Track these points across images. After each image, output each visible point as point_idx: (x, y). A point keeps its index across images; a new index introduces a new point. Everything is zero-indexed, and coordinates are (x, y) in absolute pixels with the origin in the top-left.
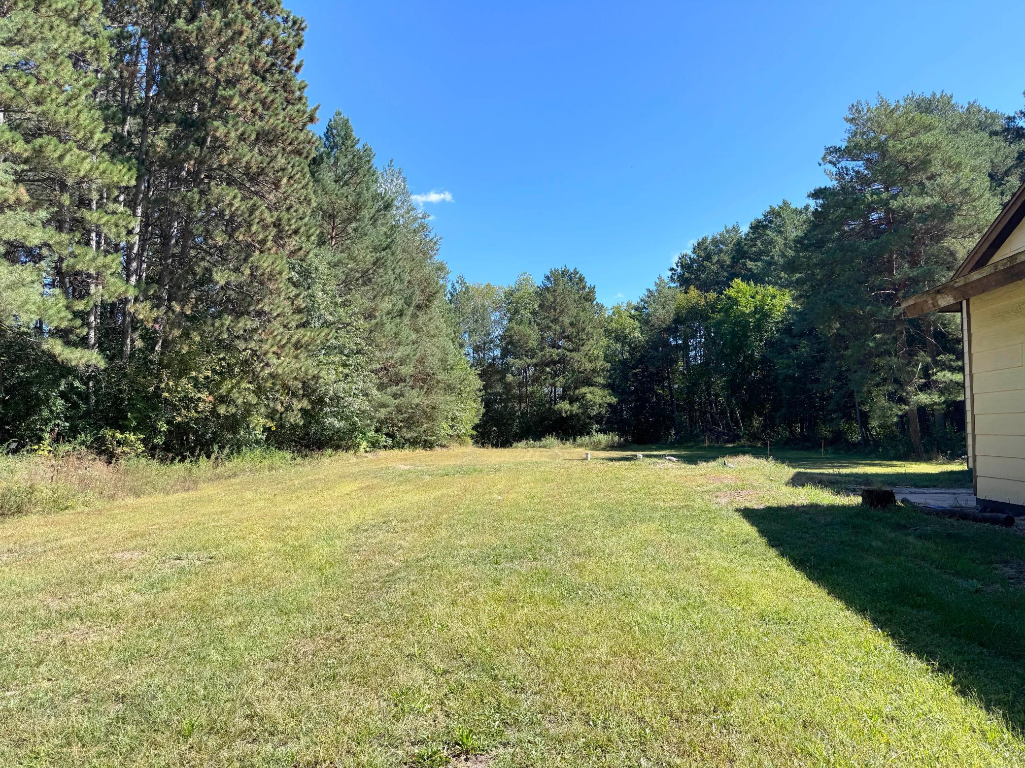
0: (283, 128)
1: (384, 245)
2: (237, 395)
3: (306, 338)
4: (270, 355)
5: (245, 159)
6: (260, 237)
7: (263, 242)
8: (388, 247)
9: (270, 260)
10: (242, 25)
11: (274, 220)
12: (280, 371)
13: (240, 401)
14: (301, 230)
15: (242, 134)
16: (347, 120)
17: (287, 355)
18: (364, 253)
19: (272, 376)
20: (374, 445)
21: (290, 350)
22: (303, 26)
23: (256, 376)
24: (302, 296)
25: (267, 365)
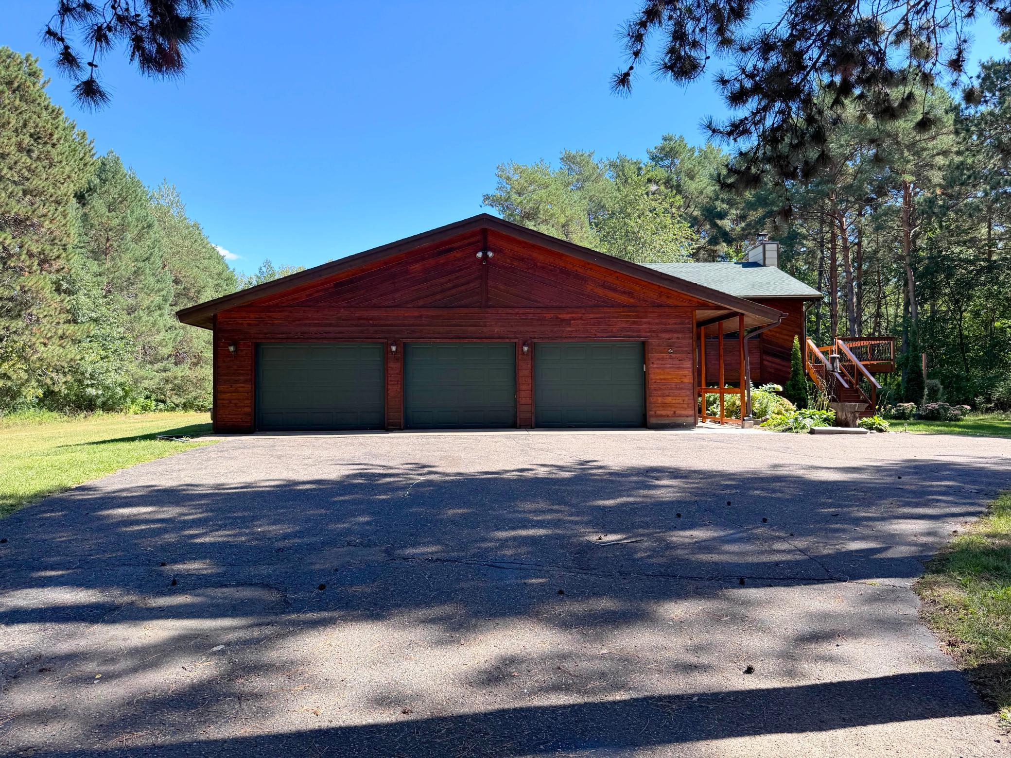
0: (43, 187)
1: (144, 258)
2: (12, 373)
3: (70, 331)
4: (37, 345)
5: (15, 210)
6: (28, 263)
7: (30, 267)
8: (148, 259)
9: (34, 280)
10: (9, 118)
11: (39, 250)
12: (45, 355)
13: (14, 377)
14: (62, 256)
15: (11, 193)
16: (118, 158)
17: (54, 343)
18: (126, 265)
19: (40, 359)
20: (145, 408)
21: (56, 340)
22: (60, 111)
23: (27, 360)
24: (66, 301)
25: (37, 352)
